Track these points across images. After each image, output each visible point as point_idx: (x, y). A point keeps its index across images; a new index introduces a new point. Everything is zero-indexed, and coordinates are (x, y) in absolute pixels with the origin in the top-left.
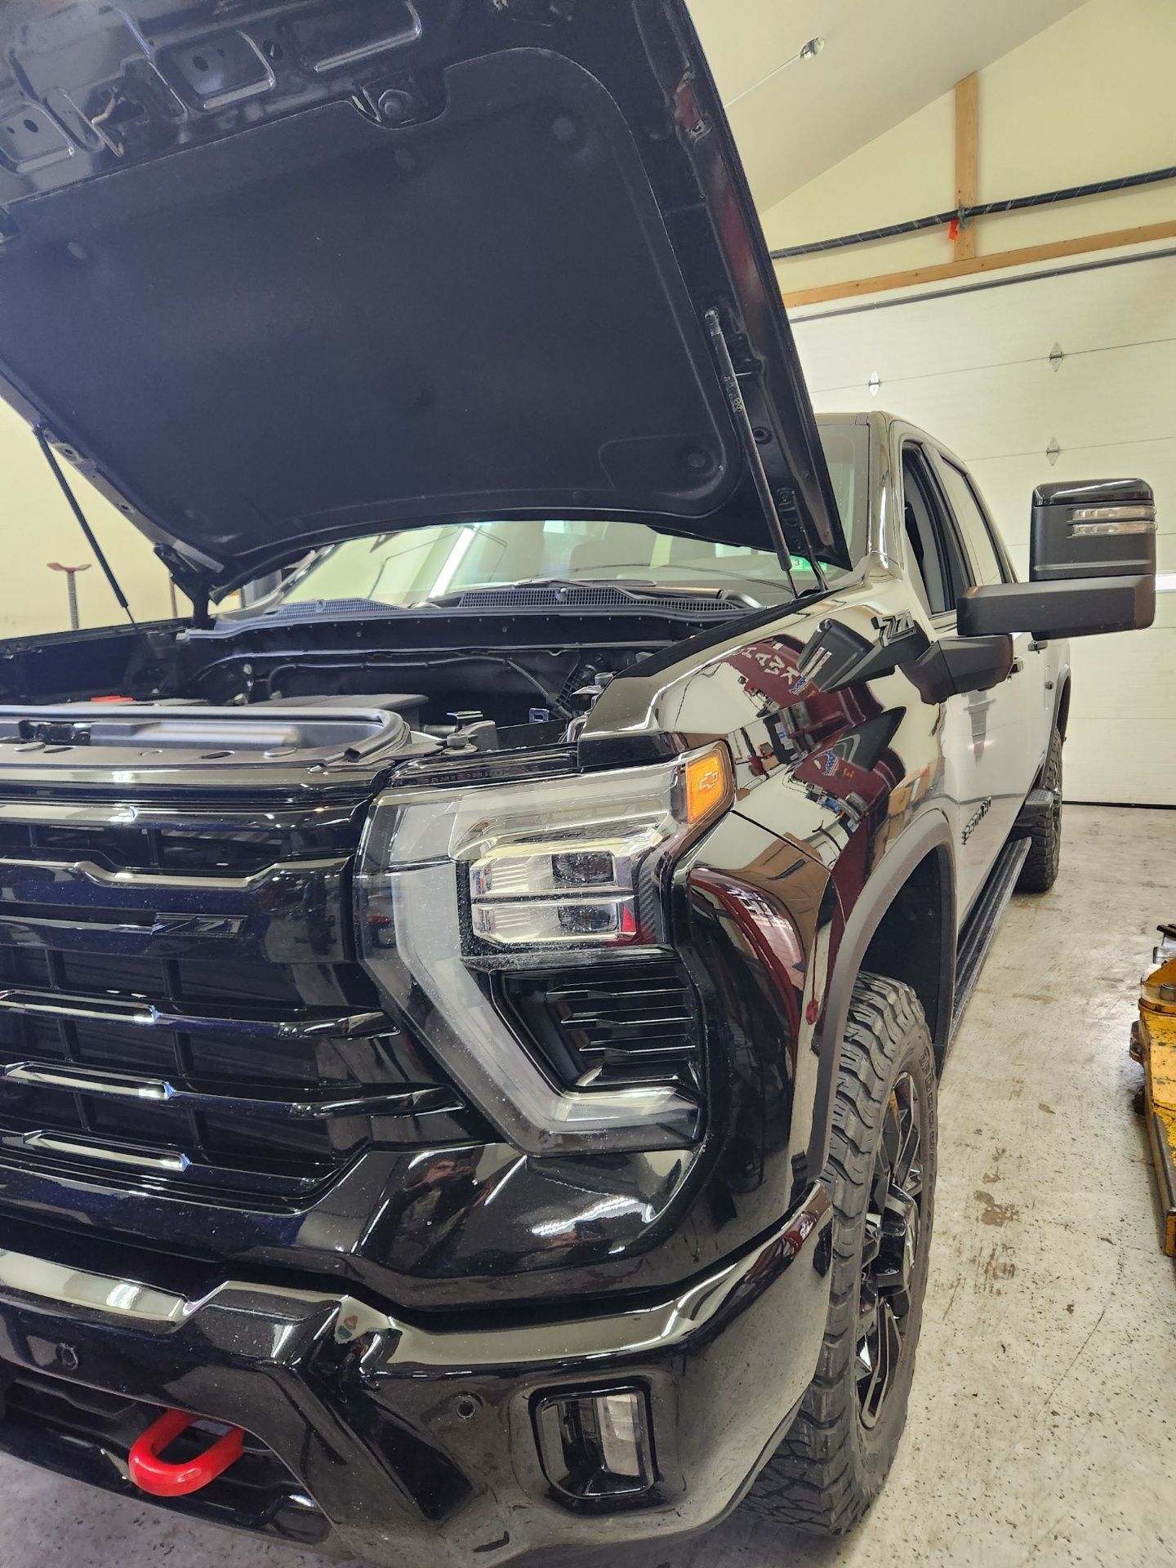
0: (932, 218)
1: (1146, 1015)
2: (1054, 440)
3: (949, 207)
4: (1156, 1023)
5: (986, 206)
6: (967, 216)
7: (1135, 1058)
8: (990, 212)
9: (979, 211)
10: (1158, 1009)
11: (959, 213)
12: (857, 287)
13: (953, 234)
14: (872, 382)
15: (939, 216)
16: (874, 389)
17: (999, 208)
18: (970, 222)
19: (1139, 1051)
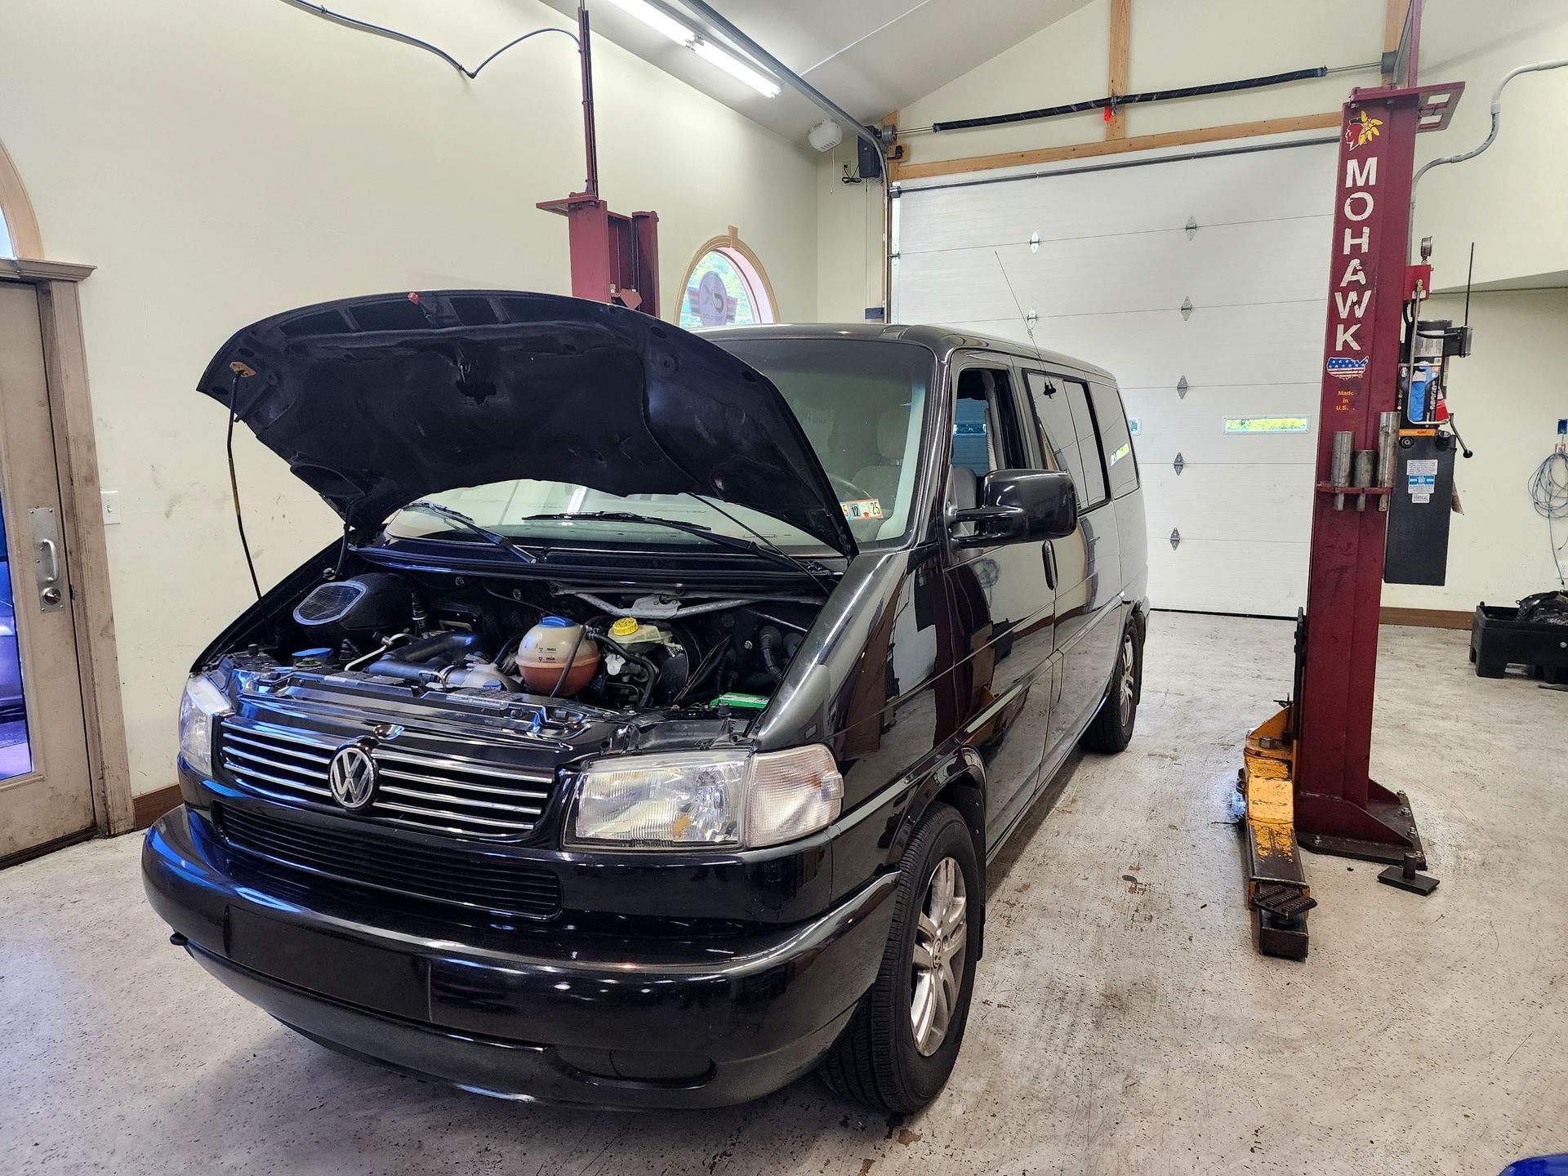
0: (1088, 103)
1: (1248, 758)
2: (1187, 299)
3: (1103, 95)
4: (1255, 763)
5: (1135, 96)
6: (1118, 103)
7: (1239, 791)
8: (1139, 101)
9: (1129, 99)
10: (1258, 754)
11: (1112, 100)
12: (1022, 158)
13: (1108, 117)
14: (1033, 240)
15: (1094, 102)
16: (1035, 248)
17: (1146, 98)
18: (1121, 108)
19: (1242, 786)
